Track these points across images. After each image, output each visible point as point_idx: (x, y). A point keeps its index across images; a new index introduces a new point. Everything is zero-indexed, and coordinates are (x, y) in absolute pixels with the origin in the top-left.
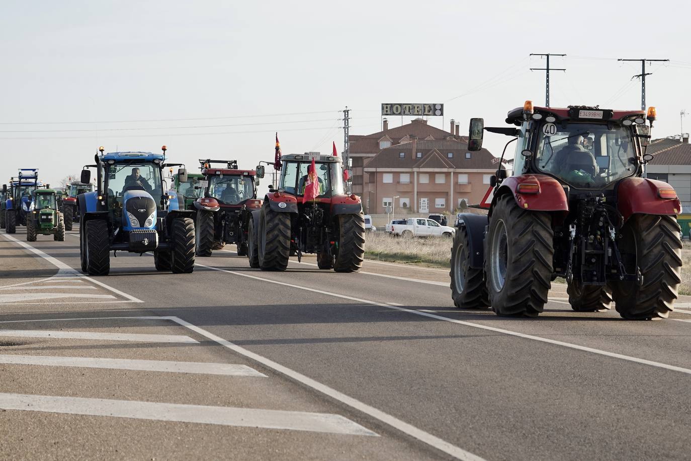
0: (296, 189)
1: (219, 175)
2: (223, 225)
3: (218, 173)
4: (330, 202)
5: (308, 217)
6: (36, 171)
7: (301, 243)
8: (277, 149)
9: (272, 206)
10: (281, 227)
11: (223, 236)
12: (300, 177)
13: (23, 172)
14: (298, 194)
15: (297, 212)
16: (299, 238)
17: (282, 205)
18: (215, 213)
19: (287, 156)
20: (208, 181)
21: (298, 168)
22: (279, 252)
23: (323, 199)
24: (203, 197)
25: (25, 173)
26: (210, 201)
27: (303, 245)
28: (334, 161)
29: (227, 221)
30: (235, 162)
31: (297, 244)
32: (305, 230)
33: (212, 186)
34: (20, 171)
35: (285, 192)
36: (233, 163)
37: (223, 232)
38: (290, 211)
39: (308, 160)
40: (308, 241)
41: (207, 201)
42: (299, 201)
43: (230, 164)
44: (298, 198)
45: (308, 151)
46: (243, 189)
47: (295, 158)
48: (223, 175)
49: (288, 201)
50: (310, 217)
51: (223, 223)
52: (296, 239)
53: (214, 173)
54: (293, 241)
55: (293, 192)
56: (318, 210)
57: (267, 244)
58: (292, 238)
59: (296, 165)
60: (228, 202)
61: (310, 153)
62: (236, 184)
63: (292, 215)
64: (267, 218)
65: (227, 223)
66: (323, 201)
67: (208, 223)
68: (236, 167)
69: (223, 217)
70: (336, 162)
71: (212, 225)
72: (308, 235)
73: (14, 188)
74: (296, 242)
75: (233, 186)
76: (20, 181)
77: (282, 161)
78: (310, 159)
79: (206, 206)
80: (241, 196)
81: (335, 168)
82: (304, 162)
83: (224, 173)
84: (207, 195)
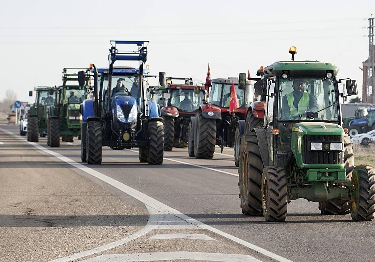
0: (220, 103)
1: (178, 89)
2: (182, 127)
3: (177, 88)
4: (244, 112)
5: (228, 122)
6: (145, 45)
7: (223, 140)
8: (209, 74)
9: (204, 115)
10: (209, 130)
11: (181, 136)
12: (224, 94)
13: (118, 46)
14: (222, 106)
15: (221, 119)
16: (222, 137)
17: (211, 114)
18: (176, 118)
19: (215, 80)
20: (170, 94)
21: (223, 88)
22: (208, 147)
23: (239, 110)
24: (166, 105)
25: (122, 49)
26: (172, 109)
27: (225, 142)
28: (248, 84)
29: (185, 124)
30: (191, 79)
31: (220, 141)
32: (226, 131)
33: (173, 98)
34: (114, 44)
35: (214, 105)
36: (189, 80)
37: (181, 133)
38: (216, 118)
39: (230, 83)
40: (228, 139)
41: (169, 109)
42: (223, 111)
43: (187, 81)
44: (222, 109)
45: (230, 77)
46: (197, 100)
47: (221, 82)
48: (182, 89)
49: (214, 111)
50: (230, 122)
51: (181, 126)
52: (220, 137)
53: (175, 88)
54: (218, 139)
55: (218, 104)
56: (235, 117)
57: (200, 142)
58: (217, 137)
59: (221, 86)
60: (185, 110)
61: (231, 78)
62: (192, 96)
63: (218, 120)
64: (200, 124)
65: (185, 126)
66: (239, 112)
67: (170, 128)
68: (191, 83)
69: (181, 121)
70: (249, 85)
71: (173, 129)
72: (228, 134)
73: (99, 78)
74: (220, 139)
75: (189, 98)
76: (111, 66)
77: (213, 83)
78: (231, 82)
79: (169, 112)
80: (195, 105)
81: (248, 89)
82: (227, 84)
83: (182, 88)
84: (169, 105)
